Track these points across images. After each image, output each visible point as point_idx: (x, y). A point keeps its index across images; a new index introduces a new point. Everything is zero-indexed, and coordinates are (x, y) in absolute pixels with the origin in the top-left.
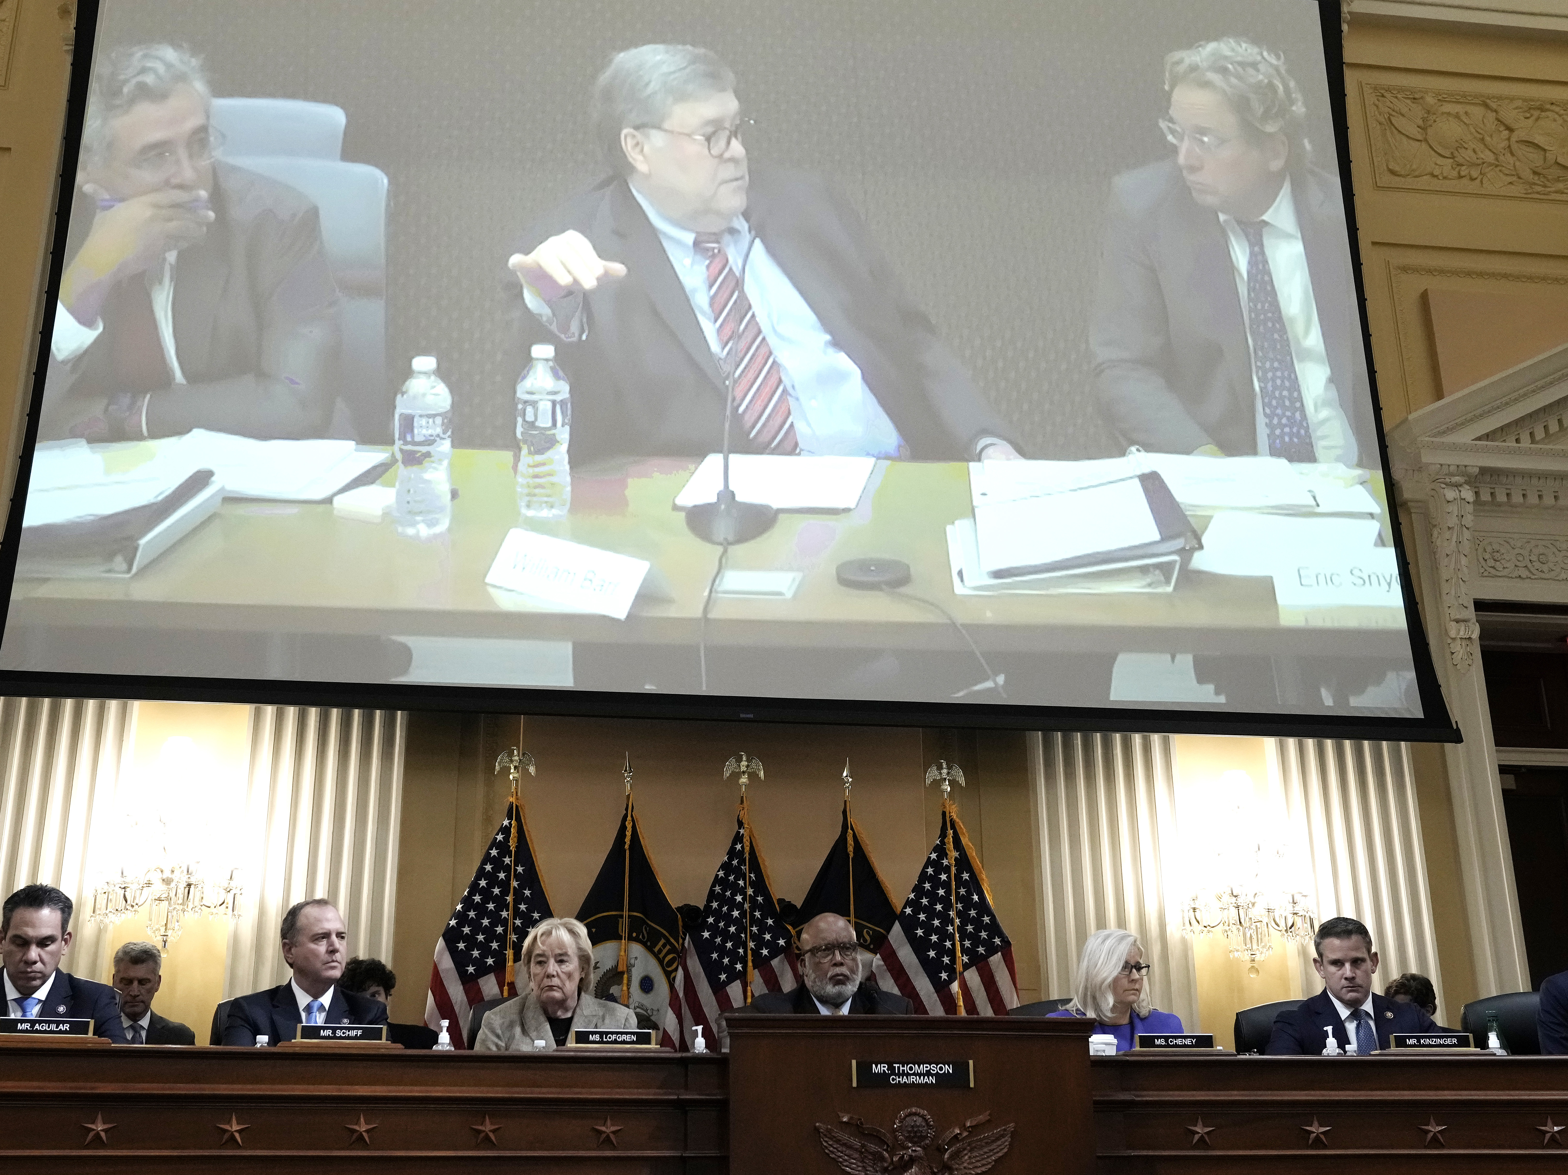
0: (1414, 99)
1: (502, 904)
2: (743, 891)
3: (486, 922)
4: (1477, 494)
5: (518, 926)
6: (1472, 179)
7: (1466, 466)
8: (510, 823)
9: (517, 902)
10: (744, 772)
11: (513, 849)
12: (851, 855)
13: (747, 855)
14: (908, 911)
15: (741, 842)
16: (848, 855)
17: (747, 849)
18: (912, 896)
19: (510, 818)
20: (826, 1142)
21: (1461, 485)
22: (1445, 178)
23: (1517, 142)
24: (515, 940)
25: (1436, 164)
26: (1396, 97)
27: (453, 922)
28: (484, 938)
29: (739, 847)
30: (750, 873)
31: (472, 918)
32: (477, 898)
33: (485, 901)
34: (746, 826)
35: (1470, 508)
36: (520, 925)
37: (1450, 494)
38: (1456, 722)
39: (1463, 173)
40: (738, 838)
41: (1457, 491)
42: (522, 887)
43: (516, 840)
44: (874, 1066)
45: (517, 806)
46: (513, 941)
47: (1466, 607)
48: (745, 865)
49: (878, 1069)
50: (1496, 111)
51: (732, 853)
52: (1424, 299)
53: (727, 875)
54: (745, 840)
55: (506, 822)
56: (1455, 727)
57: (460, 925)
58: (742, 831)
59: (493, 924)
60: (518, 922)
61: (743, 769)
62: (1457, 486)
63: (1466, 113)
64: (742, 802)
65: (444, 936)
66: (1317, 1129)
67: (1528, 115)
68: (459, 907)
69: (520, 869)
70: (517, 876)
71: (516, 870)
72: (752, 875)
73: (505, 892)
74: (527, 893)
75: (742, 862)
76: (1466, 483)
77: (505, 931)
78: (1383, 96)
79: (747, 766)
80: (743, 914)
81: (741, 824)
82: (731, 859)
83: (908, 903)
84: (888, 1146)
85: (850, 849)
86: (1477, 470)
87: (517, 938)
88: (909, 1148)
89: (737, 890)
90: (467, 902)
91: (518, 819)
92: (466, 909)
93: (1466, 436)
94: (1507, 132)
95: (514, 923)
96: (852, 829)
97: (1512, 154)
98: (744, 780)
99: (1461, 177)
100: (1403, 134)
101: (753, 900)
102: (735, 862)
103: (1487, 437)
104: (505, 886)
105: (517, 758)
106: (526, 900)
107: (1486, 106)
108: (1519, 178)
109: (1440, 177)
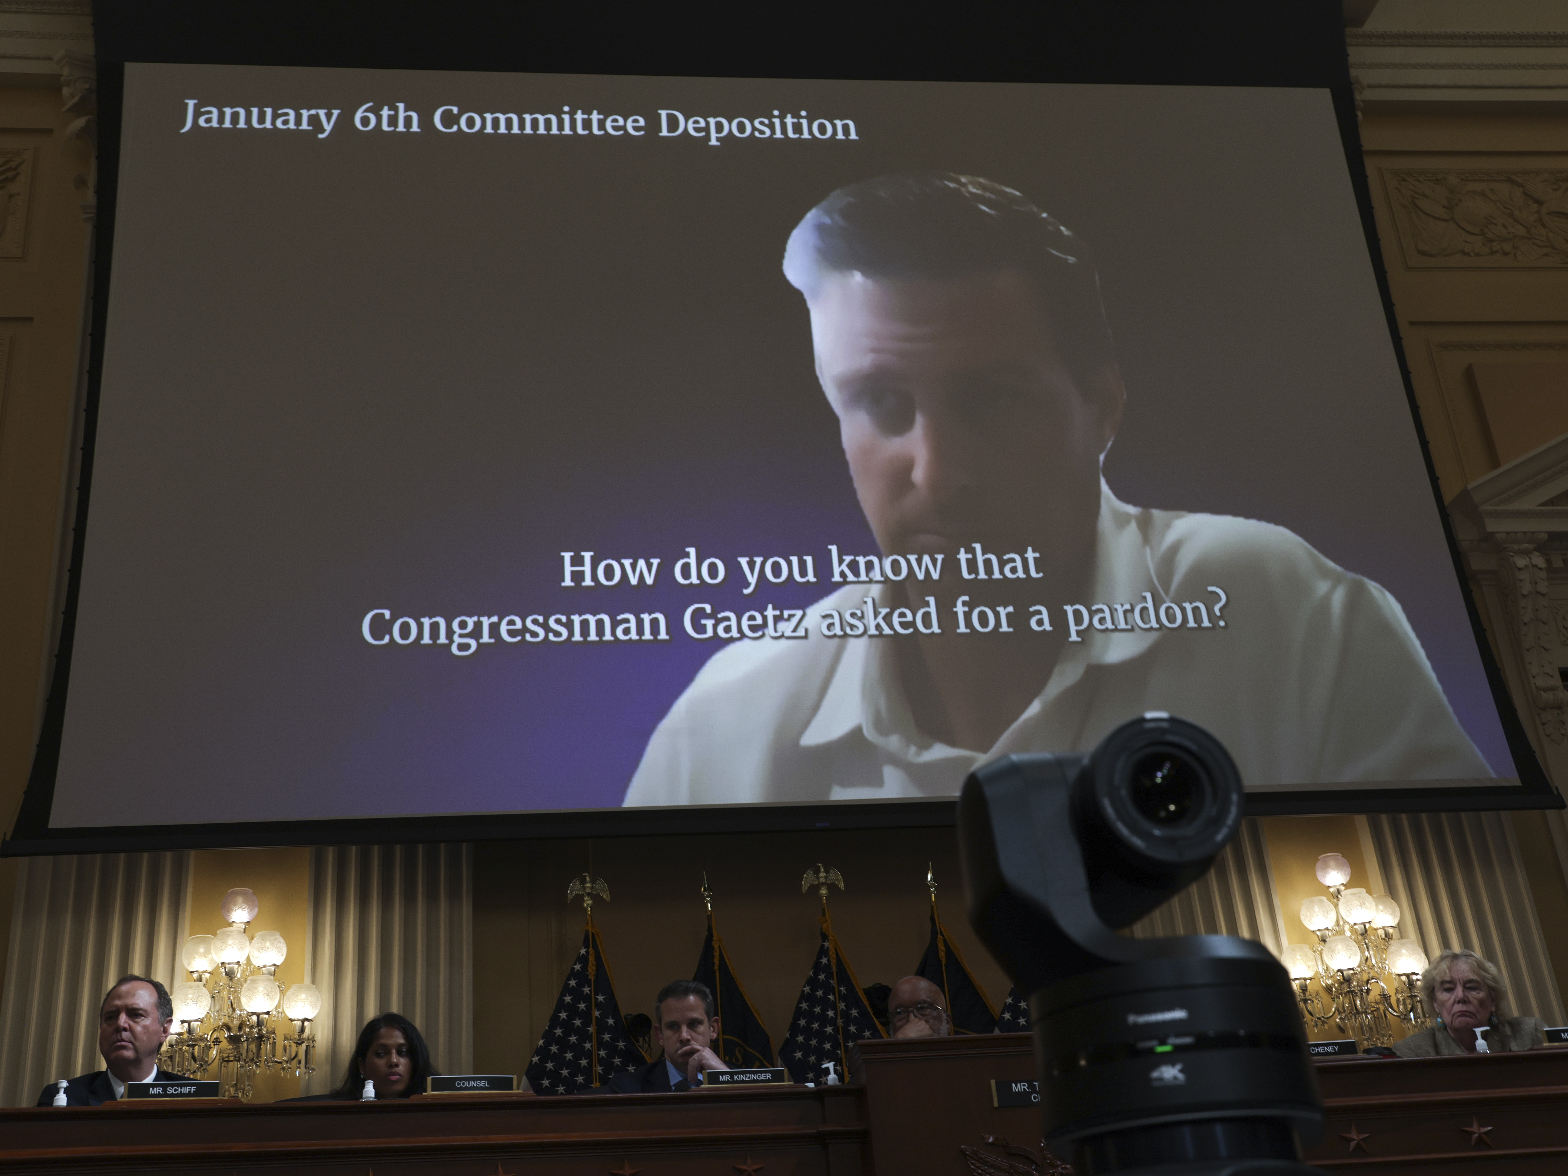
0: (1437, 180)
1: (584, 1036)
2: (834, 1007)
3: (569, 1056)
4: (1548, 561)
5: (603, 1057)
6: (1506, 254)
7: (1533, 533)
8: (587, 952)
9: (600, 1032)
10: (823, 884)
11: (592, 977)
12: (944, 961)
13: (834, 969)
14: (1007, 1016)
15: (827, 955)
16: (940, 961)
17: (834, 962)
18: (1009, 1000)
19: (586, 945)
20: (973, 1164)
21: (1530, 553)
22: (1477, 255)
23: (1547, 214)
24: (601, 1071)
25: (1466, 242)
26: (1418, 181)
27: (535, 1059)
28: (568, 1073)
29: (824, 960)
30: (839, 986)
31: (555, 1052)
32: (558, 1032)
33: (566, 1034)
34: (831, 938)
35: (1543, 575)
36: (604, 1056)
37: (1521, 562)
38: (1557, 788)
39: (1494, 249)
40: (823, 952)
41: (1528, 559)
42: (604, 1016)
43: (594, 968)
44: (1013, 1085)
45: (593, 934)
46: (599, 1073)
47: (1552, 676)
48: (833, 979)
49: (1018, 1088)
50: (1522, 186)
51: (818, 967)
52: (1469, 373)
53: (814, 990)
54: (830, 953)
55: (583, 951)
56: (1556, 793)
57: (543, 1061)
58: (826, 944)
59: (577, 1058)
60: (602, 1053)
61: (822, 880)
62: (1526, 553)
63: (1492, 190)
64: (824, 914)
65: (527, 1074)
66: (1477, 1129)
67: (1556, 187)
68: (541, 1042)
69: (601, 998)
70: (599, 1006)
71: (596, 999)
72: (842, 989)
73: (587, 1023)
74: (611, 1021)
75: (829, 976)
76: (1536, 550)
77: (590, 1064)
78: (1404, 180)
79: (826, 877)
80: (836, 1030)
81: (824, 937)
82: (816, 973)
83: (1007, 1008)
84: (1037, 1165)
85: (942, 955)
86: (1546, 536)
87: (602, 1070)
88: (1059, 1166)
89: (826, 1004)
90: (548, 1036)
91: (595, 947)
92: (548, 1044)
93: (1530, 502)
94: (1536, 205)
95: (599, 1054)
96: (942, 934)
97: (1545, 226)
98: (824, 891)
99: (1493, 253)
100: (1429, 215)
101: (845, 1014)
102: (822, 977)
103: (1551, 502)
104: (586, 1016)
105: (588, 885)
106: (609, 1029)
107: (1511, 181)
108: (1554, 248)
109: (1472, 254)
